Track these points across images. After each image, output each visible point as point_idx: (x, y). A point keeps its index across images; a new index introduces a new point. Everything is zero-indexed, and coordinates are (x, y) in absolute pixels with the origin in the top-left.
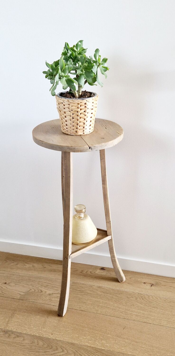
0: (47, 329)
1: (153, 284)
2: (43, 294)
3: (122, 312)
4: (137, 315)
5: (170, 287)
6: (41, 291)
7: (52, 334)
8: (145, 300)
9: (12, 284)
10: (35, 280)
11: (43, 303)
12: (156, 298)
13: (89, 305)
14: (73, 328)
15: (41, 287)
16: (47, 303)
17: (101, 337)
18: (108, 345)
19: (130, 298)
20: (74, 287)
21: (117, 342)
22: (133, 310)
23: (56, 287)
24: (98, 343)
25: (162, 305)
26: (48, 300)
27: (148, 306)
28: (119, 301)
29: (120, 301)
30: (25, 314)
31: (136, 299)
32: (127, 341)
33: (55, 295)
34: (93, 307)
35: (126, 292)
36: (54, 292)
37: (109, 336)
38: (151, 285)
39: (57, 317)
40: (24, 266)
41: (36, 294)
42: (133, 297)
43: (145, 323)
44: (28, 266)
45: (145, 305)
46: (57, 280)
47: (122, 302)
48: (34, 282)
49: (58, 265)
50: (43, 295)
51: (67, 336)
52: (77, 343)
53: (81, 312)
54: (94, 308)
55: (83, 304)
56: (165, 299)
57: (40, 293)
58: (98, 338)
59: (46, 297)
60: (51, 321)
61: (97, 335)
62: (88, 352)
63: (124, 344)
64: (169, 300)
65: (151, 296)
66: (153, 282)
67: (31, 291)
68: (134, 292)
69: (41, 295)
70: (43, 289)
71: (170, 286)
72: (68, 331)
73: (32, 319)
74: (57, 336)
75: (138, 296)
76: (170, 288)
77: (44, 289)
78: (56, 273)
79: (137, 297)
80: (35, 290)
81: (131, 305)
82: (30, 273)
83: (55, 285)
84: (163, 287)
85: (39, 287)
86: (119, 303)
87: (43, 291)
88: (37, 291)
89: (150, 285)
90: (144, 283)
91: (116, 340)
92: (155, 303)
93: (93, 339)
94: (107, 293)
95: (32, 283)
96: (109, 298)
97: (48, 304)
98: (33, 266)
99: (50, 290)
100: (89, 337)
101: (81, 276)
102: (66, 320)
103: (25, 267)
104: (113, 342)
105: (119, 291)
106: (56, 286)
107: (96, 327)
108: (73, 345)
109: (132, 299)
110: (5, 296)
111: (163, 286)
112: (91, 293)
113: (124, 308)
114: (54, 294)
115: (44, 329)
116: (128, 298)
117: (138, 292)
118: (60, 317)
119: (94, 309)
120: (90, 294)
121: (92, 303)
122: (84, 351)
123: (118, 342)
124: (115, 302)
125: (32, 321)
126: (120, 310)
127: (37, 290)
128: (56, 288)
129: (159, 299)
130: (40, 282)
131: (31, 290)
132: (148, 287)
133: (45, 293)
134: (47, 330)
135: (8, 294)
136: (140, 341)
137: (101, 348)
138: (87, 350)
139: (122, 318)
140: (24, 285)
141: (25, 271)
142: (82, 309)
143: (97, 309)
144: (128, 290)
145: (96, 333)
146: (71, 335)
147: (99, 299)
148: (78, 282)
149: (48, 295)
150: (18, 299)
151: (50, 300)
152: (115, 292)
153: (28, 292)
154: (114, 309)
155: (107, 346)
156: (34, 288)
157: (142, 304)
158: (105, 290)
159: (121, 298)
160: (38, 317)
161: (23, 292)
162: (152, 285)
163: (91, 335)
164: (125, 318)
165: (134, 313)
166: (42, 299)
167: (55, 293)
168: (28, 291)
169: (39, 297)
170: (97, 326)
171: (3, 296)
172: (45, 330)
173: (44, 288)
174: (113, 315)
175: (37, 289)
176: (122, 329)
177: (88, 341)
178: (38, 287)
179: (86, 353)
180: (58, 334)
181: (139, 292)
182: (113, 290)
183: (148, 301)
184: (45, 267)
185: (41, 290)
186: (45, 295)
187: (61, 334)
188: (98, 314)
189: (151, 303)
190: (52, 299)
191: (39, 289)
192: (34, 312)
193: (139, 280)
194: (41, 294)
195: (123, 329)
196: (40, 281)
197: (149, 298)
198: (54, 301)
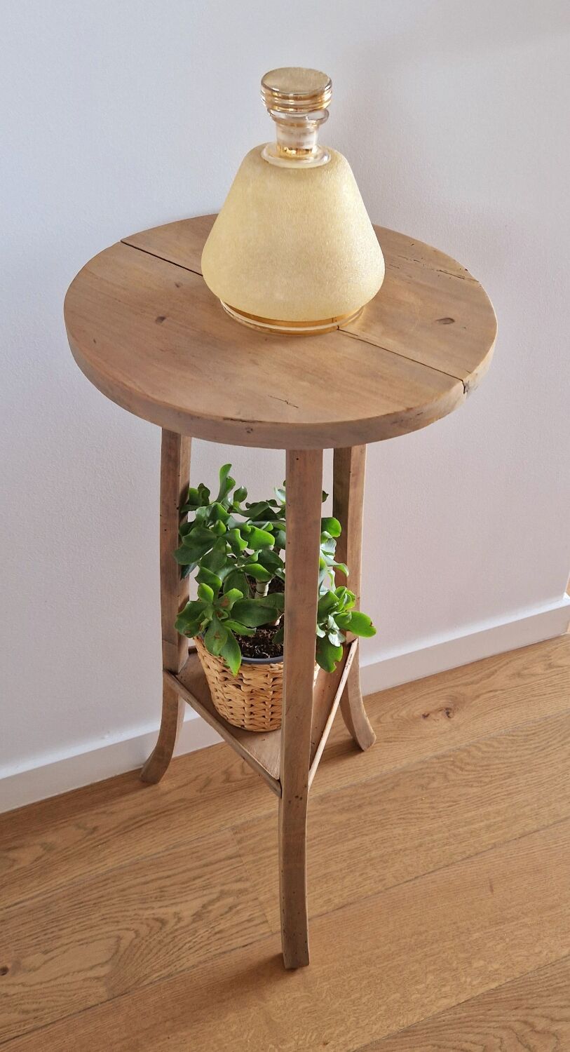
0: (296, 1038)
1: (447, 709)
2: (176, 927)
3: (445, 841)
4: (488, 827)
5: (491, 694)
6: (159, 924)
7: (325, 1044)
8: (468, 768)
9: (34, 959)
10: (102, 897)
11: (202, 958)
12: (486, 744)
13: (344, 877)
14: (365, 982)
15: (147, 909)
16: (219, 951)
17: (462, 955)
18: (496, 966)
19: (428, 784)
20: (249, 842)
21: (507, 940)
22: (466, 816)
23: (195, 879)
24: (469, 980)
25: (518, 759)
26: (213, 938)
27: (491, 782)
28: (411, 813)
29: (410, 811)
30: (179, 1034)
31: (446, 776)
32: (526, 920)
33: (218, 904)
34: (362, 874)
35: (404, 773)
36: (205, 900)
37: (476, 935)
38: (444, 713)
39: (291, 978)
40: (12, 866)
41: (151, 946)
42: (434, 779)
43: (523, 839)
44: (25, 857)
45: (481, 782)
46: (175, 850)
47: (420, 811)
48: (105, 906)
49: (131, 796)
50: (176, 930)
51: (373, 1018)
52: (416, 1017)
53: (340, 913)
54: (364, 876)
55: (325, 885)
56: (509, 736)
57: (161, 929)
58: (456, 962)
59: (196, 931)
60: (285, 1004)
61: (444, 956)
62: (469, 1024)
63: (530, 935)
64: (520, 733)
65: (473, 749)
66: (442, 703)
67: (125, 943)
68: (423, 762)
69: (172, 936)
70: (160, 912)
71: (491, 691)
72: (360, 998)
73: (220, 1036)
74: (344, 1039)
75: (443, 767)
76: (494, 697)
77: (160, 907)
78: (149, 826)
79: (441, 771)
80: (136, 932)
81: (448, 804)
82: (62, 880)
83: (184, 872)
84: (477, 701)
85: (141, 912)
86: (417, 818)
87: (163, 917)
88: (144, 930)
89: (442, 715)
90: (425, 716)
91: (501, 938)
92: (497, 764)
93: (446, 975)
94: (360, 806)
95: (103, 911)
96: (379, 818)
97: (224, 953)
98: (49, 848)
99: (187, 901)
100: (430, 977)
101: (240, 793)
102: (324, 967)
103: (16, 867)
104: (499, 947)
105: (384, 781)
106: (192, 874)
107: (420, 934)
108: (413, 1036)
109: (435, 784)
110: (49, 1020)
111: (474, 700)
112: (316, 832)
113: (441, 824)
114: (210, 908)
115: (288, 1046)
116: (427, 789)
117: (430, 754)
118: (298, 971)
119: (365, 880)
120: (314, 838)
121: (346, 864)
122: (457, 1030)
123: (512, 940)
124: (401, 821)
125: (226, 1044)
126: (435, 837)
127: (145, 927)
128: (197, 881)
129: (496, 744)
130: (123, 890)
131: (119, 938)
132: (442, 723)
133: (180, 919)
134: (300, 1042)
135: (53, 1004)
136: (556, 897)
137: (486, 988)
138: (460, 1023)
139: (460, 858)
140: (77, 936)
141: (35, 883)
142: (336, 901)
143: (378, 874)
144: (405, 762)
145: (438, 953)
146: (380, 1006)
147: (355, 841)
148: (248, 819)
149: (194, 921)
150: (106, 997)
151: (218, 936)
152: (375, 790)
153: (117, 952)
154: (421, 845)
155: (496, 970)
156: (126, 926)
157: (472, 786)
158: (346, 799)
159: (407, 797)
160: (232, 1016)
161: (102, 965)
162: (448, 713)
163: (432, 968)
164: (468, 853)
165: (476, 826)
166: (188, 945)
167: (212, 902)
168: (113, 951)
169: (171, 946)
170: (422, 929)
171: (42, 1024)
172: (293, 1044)
173: (160, 904)
174: (431, 866)
175: (142, 923)
176: (490, 893)
177: (440, 990)
178: (136, 914)
179: (469, 1033)
180: (342, 1029)
181: (436, 753)
182: (365, 785)
183: (478, 769)
184: (95, 829)
185: (156, 917)
186: (187, 929)
187: (348, 1024)
188: (392, 891)
189: (487, 768)
190: (221, 927)
191: (147, 919)
192: (203, 1012)
193: (403, 713)
194: (171, 933)
195: (492, 891)
196: (121, 887)
197: (474, 758)
198: (234, 930)
